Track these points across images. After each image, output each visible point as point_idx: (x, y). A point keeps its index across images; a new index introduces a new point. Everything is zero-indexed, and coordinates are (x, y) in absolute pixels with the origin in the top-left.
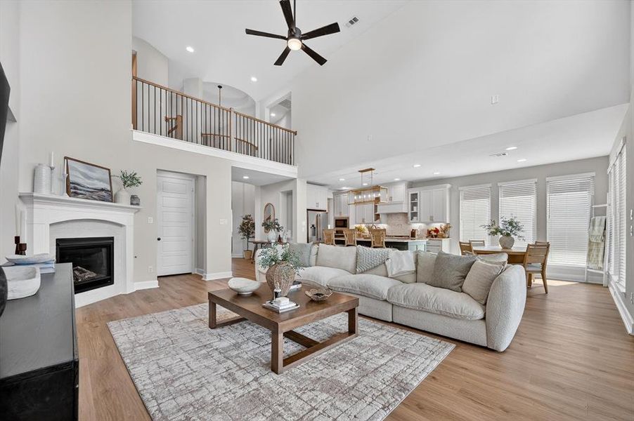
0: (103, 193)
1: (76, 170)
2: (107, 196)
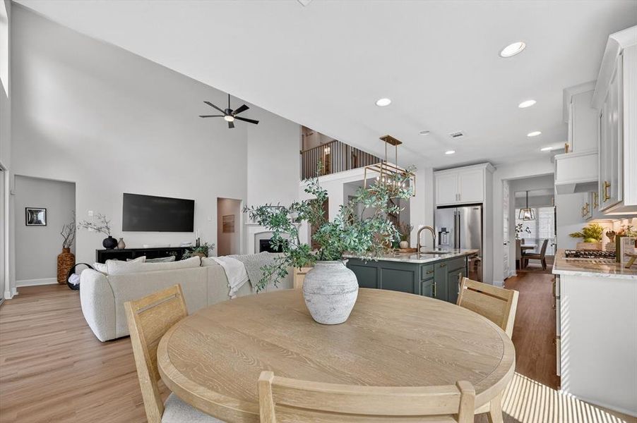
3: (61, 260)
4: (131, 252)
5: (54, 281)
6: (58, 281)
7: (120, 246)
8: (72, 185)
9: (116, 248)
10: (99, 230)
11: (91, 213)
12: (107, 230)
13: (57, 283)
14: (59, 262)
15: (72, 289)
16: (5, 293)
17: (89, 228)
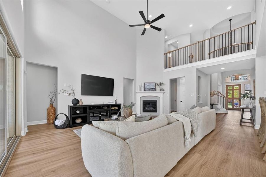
0: (153, 89)
1: (146, 85)
2: (154, 90)
3: (49, 111)
4: (86, 107)
5: (45, 122)
6: (48, 122)
7: (80, 104)
8: (56, 69)
9: (78, 105)
10: (69, 94)
11: (65, 85)
12: (73, 94)
13: (47, 123)
14: (48, 112)
15: (57, 128)
16: (22, 132)
17: (65, 93)
